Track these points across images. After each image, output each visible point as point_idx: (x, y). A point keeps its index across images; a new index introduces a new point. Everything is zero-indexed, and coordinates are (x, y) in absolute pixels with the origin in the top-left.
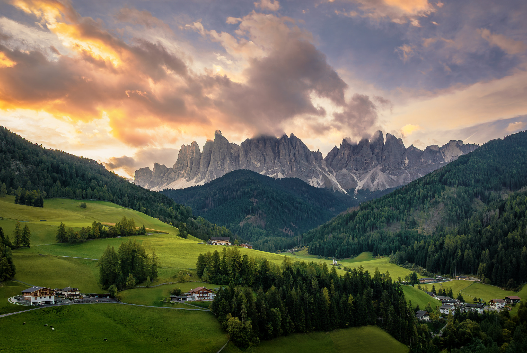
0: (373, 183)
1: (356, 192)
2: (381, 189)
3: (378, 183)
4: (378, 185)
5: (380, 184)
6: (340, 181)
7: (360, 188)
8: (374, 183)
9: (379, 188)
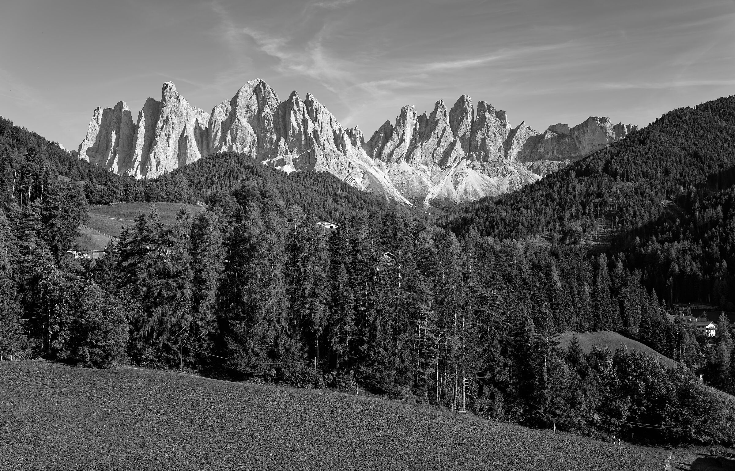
0: (456, 188)
1: (427, 203)
2: (472, 199)
3: (466, 189)
4: (465, 191)
5: (468, 191)
6: (398, 184)
7: (435, 196)
8: (459, 188)
9: (467, 198)
